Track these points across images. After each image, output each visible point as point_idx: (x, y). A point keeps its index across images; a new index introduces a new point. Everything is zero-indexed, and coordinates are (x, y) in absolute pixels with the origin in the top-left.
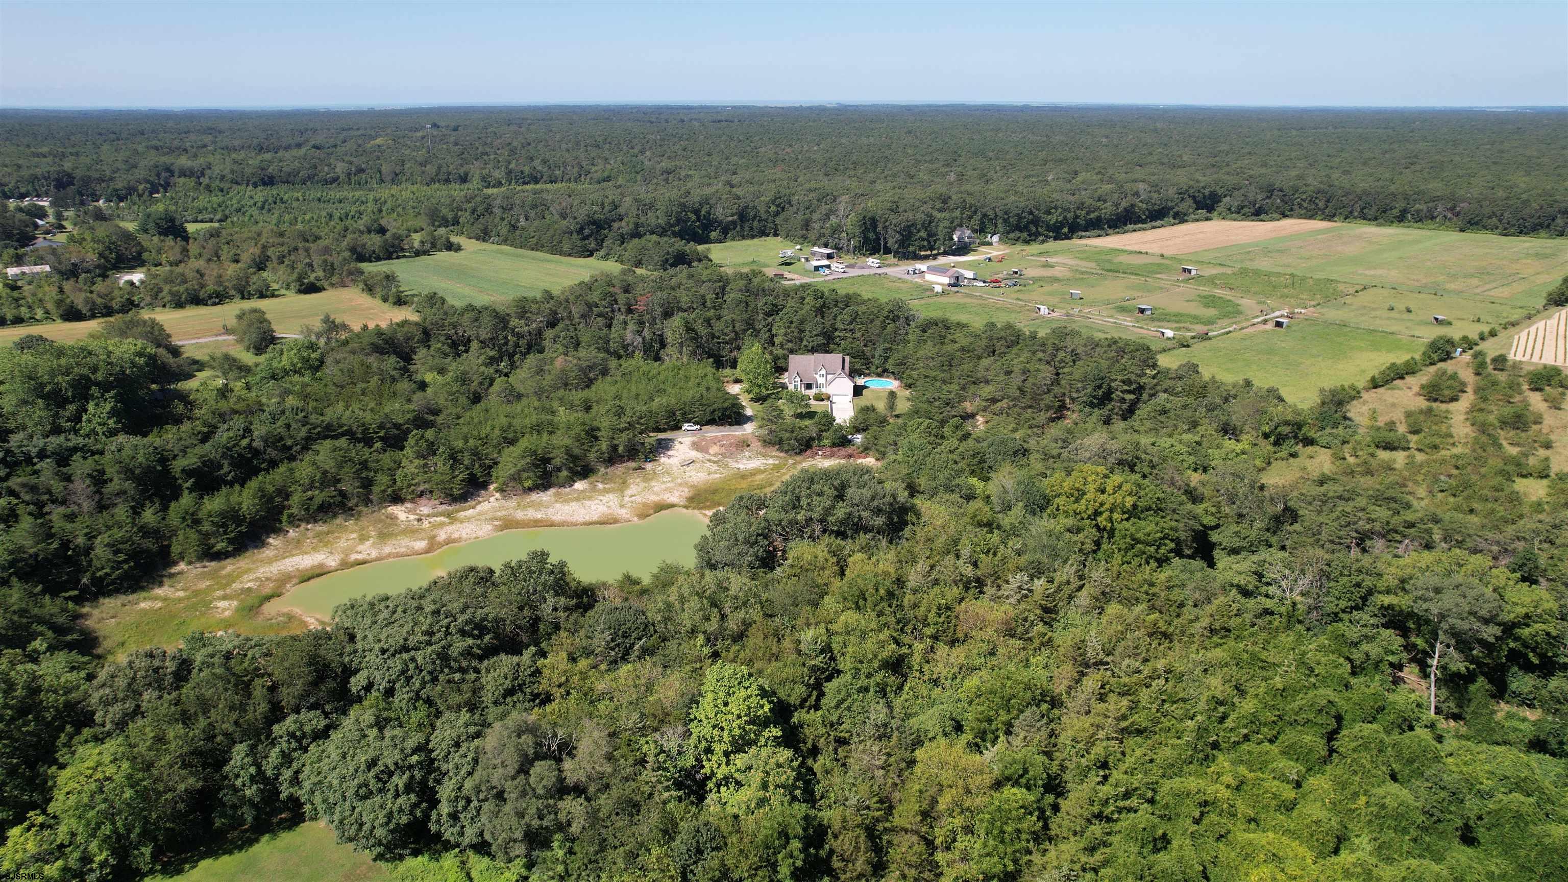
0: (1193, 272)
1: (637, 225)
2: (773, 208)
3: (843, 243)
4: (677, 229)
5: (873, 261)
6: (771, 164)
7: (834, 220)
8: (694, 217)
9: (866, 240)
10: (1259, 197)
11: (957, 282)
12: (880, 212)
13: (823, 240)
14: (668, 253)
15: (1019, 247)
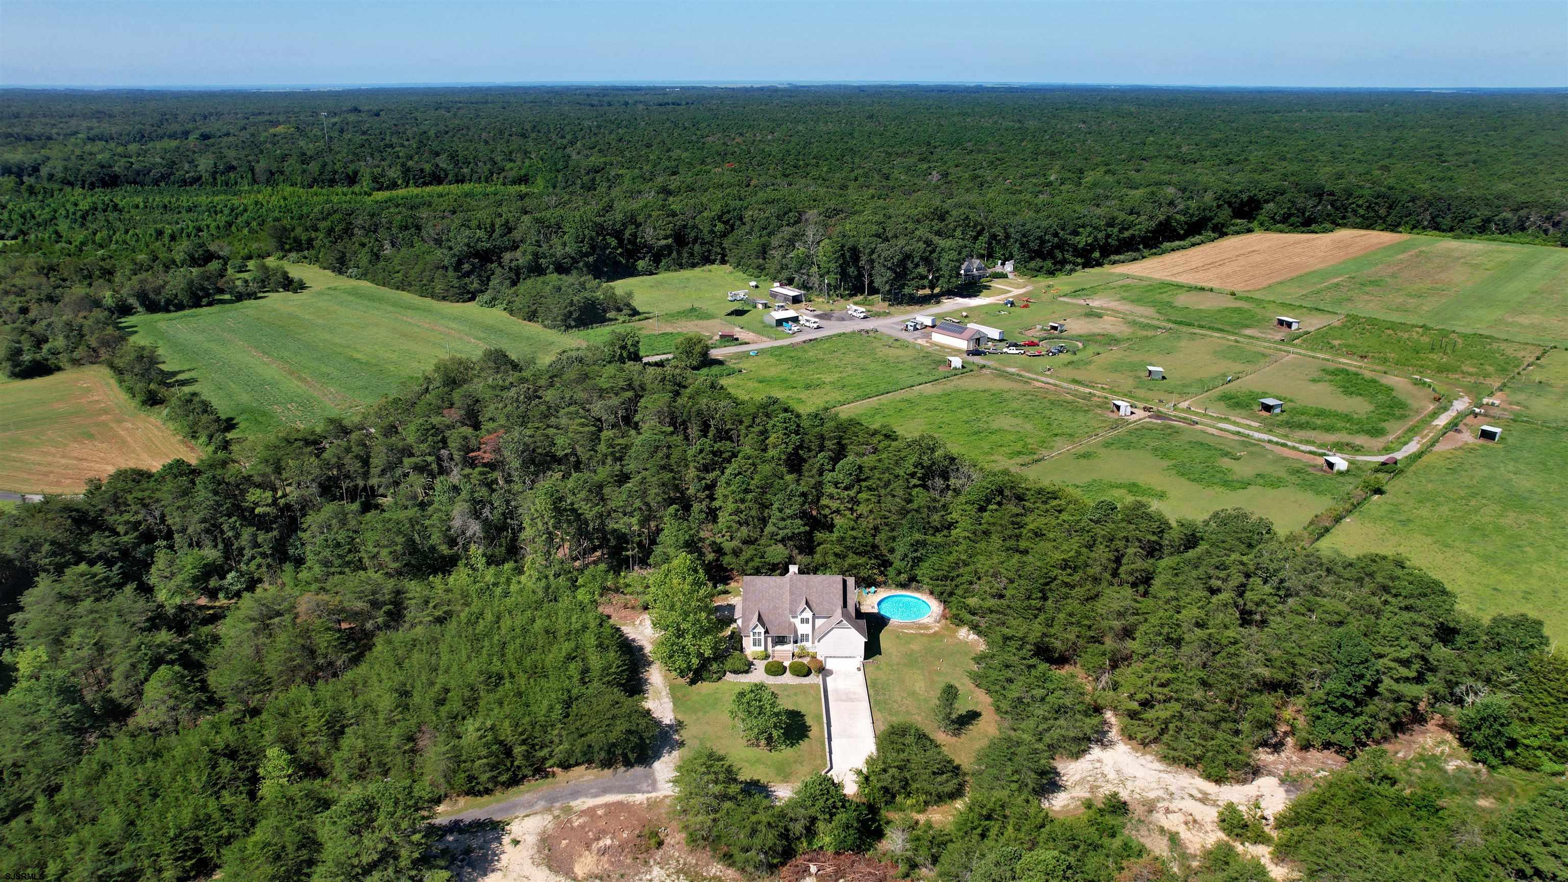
0: (1294, 326)
1: (536, 255)
2: (720, 227)
3: (815, 280)
4: (591, 259)
5: (855, 308)
6: (718, 159)
7: (800, 249)
8: (613, 242)
9: (844, 274)
10: (1310, 203)
11: (978, 348)
12: (863, 241)
13: (785, 274)
14: (572, 303)
15: (1043, 281)
